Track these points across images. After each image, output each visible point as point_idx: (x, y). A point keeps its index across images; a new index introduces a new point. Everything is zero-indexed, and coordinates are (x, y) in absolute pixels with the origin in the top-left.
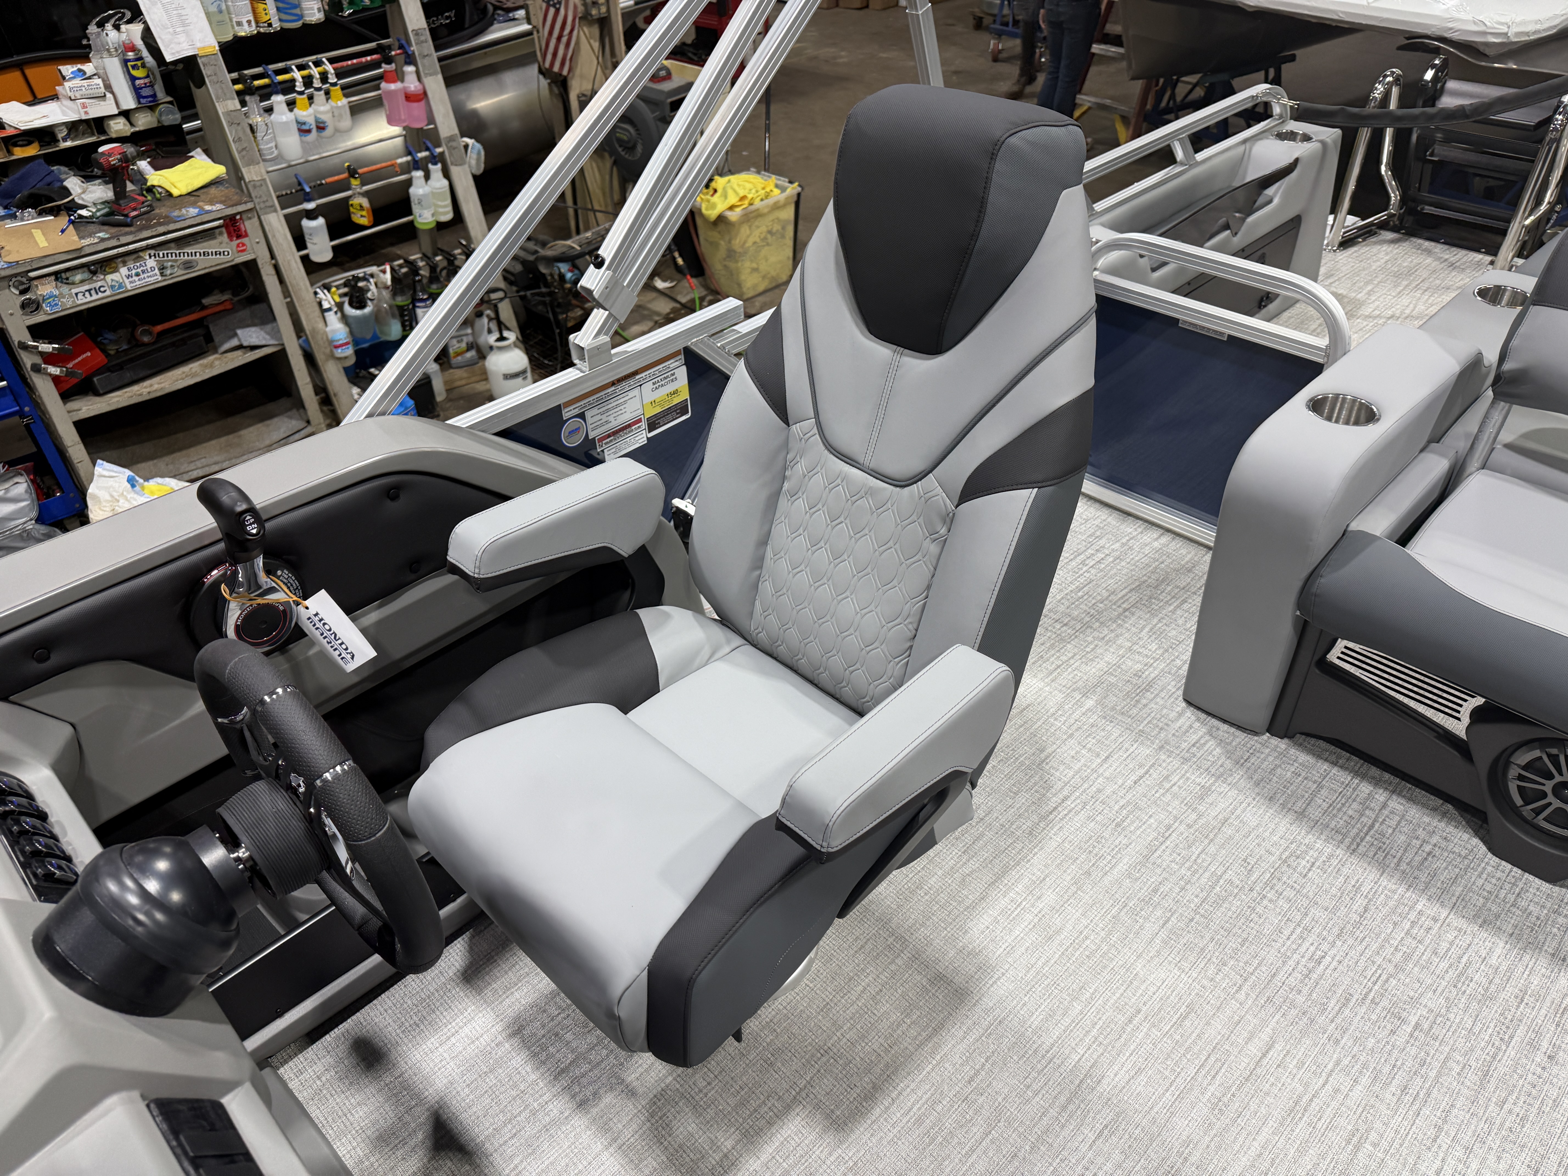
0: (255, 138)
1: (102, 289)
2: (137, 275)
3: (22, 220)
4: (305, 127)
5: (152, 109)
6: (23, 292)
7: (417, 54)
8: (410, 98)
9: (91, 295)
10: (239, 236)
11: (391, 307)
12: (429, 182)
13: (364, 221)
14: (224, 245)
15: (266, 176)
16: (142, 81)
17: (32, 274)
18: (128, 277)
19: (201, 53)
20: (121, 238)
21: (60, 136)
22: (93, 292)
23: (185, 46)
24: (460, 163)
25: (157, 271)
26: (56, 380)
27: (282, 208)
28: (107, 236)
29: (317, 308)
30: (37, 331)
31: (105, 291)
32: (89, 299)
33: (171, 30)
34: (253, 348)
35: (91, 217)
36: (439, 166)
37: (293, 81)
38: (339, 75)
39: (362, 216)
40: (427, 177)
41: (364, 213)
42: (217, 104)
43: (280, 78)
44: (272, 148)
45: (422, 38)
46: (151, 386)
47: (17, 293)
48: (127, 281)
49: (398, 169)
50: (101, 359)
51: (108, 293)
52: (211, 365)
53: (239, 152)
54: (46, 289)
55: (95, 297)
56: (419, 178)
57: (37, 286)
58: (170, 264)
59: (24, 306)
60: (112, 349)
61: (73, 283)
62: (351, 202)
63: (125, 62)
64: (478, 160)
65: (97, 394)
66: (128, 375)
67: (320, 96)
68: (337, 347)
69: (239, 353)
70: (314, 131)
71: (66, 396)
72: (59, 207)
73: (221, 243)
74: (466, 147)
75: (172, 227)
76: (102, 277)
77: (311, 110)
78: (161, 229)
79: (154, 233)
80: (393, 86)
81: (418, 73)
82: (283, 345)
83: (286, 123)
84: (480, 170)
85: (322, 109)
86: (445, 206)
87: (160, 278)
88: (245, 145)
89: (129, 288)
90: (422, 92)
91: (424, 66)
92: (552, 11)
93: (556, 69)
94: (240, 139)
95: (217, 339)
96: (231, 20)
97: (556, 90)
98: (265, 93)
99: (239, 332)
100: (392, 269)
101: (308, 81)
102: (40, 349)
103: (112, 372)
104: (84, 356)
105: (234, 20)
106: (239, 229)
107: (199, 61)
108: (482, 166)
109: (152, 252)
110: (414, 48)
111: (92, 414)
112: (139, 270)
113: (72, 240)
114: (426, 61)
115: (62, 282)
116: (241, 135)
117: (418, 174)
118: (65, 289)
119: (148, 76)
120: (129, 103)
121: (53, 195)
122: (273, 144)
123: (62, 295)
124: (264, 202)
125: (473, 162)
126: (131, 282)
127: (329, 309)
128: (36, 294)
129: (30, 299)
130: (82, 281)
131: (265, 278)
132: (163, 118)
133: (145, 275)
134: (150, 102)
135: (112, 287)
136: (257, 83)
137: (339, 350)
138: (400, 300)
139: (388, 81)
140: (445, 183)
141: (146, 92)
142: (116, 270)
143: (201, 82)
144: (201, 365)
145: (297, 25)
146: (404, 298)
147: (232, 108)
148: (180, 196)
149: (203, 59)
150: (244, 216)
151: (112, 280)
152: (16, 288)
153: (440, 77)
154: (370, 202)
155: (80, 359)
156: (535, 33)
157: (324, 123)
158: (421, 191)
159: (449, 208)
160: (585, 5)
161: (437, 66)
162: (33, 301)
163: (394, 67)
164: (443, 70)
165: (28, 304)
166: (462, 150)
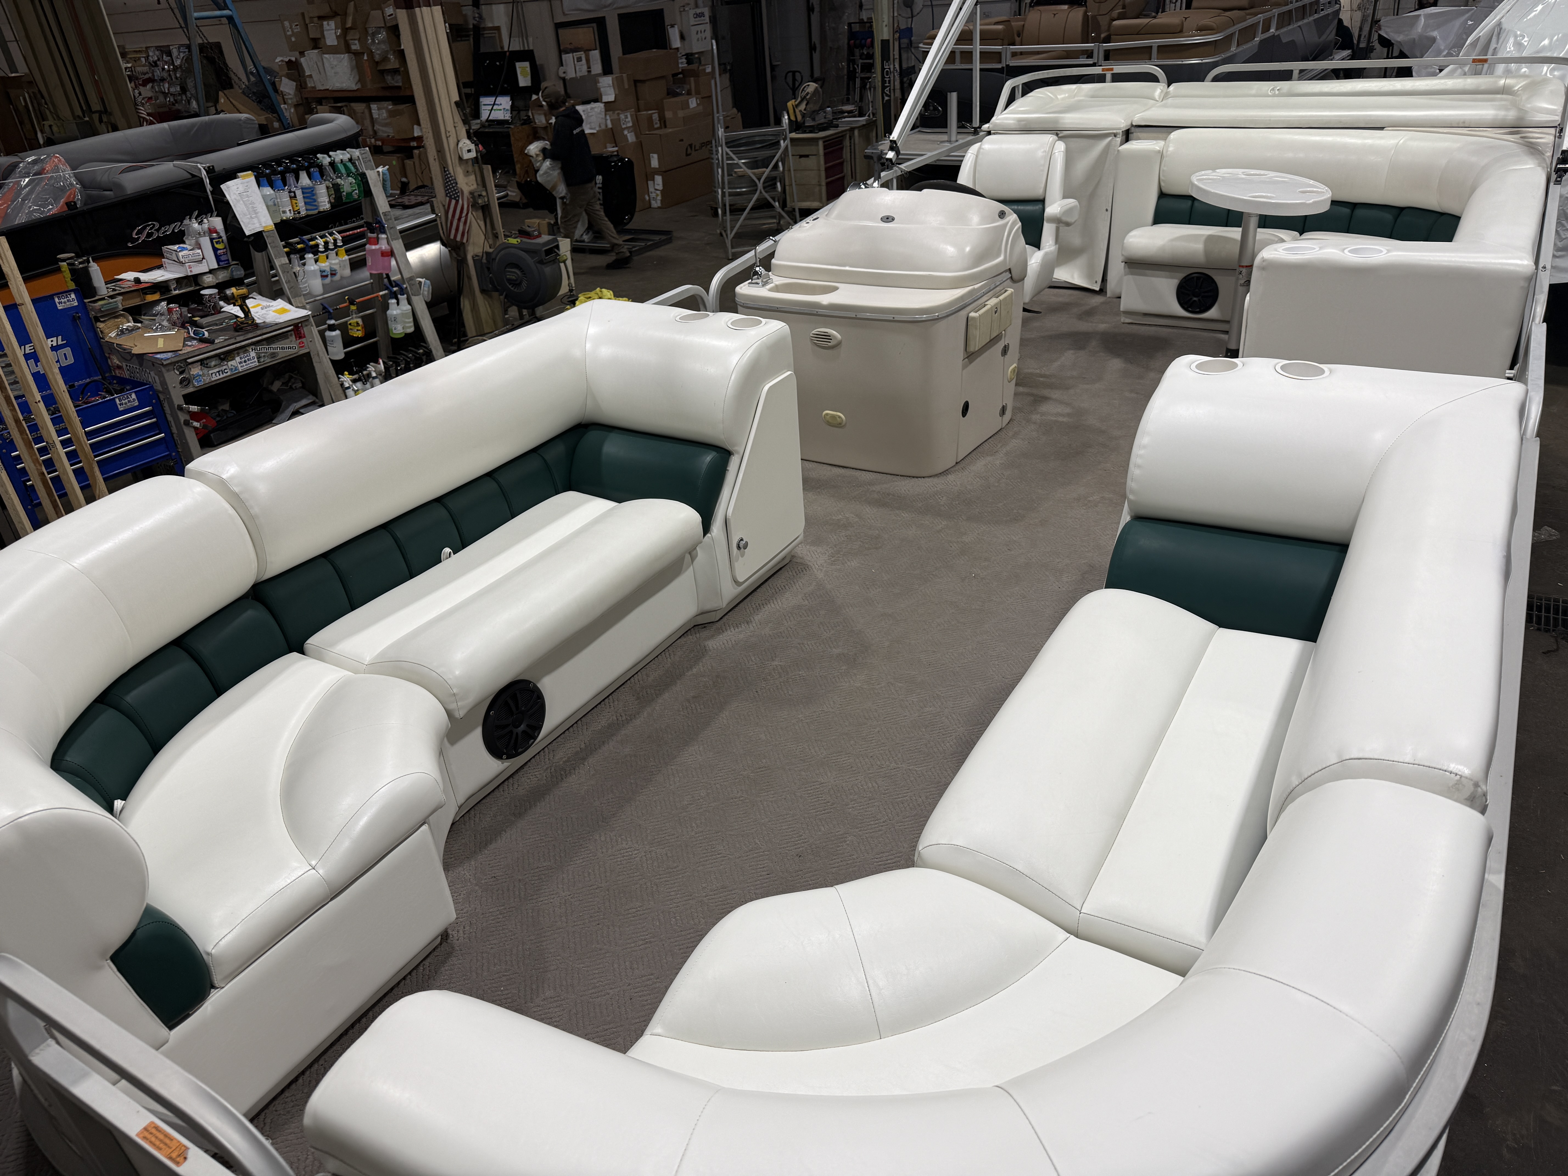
1: (226, 371)
2: (245, 362)
4: (324, 274)
5: (226, 268)
6: (181, 373)
7: (386, 227)
8: (384, 254)
9: (220, 375)
10: (300, 338)
12: (399, 306)
13: (360, 336)
14: (293, 343)
15: (305, 304)
16: (222, 251)
18: (240, 363)
19: (266, 229)
20: (238, 338)
21: (172, 287)
22: (221, 372)
23: (257, 225)
24: (418, 294)
25: (256, 359)
26: (196, 431)
27: (317, 326)
28: (227, 337)
29: (340, 388)
30: (189, 399)
31: (227, 373)
32: (219, 377)
33: (249, 216)
36: (405, 296)
37: (317, 245)
38: (345, 241)
39: (359, 333)
40: (398, 304)
41: (360, 330)
42: (275, 261)
43: (312, 243)
44: (306, 287)
45: (389, 217)
47: (178, 373)
48: (239, 366)
49: (379, 299)
50: (213, 423)
51: (229, 374)
53: (289, 289)
55: (222, 376)
56: (392, 305)
57: (190, 369)
58: (264, 354)
59: (181, 382)
61: (210, 367)
62: (350, 322)
63: (212, 240)
64: (428, 291)
65: (212, 445)
66: (230, 433)
67: (333, 254)
70: (329, 276)
71: (202, 445)
73: (291, 341)
74: (420, 283)
75: (265, 331)
76: (226, 363)
77: (327, 264)
78: (259, 332)
79: (255, 335)
80: (373, 247)
81: (387, 238)
83: (314, 271)
84: (429, 299)
85: (333, 262)
86: (409, 322)
87: (258, 364)
88: (292, 285)
89: (242, 369)
90: (390, 250)
91: (390, 234)
92: (453, 202)
93: (458, 239)
95: (282, 408)
96: (280, 210)
97: (456, 255)
98: (302, 254)
100: (384, 362)
101: (326, 244)
102: (190, 410)
103: (221, 431)
106: (301, 333)
107: (264, 234)
108: (431, 295)
109: (253, 347)
110: (384, 223)
112: (246, 359)
114: (392, 231)
115: (205, 366)
116: (290, 280)
117: (394, 301)
118: (205, 371)
119: (227, 248)
120: (214, 265)
122: (307, 284)
123: (204, 375)
125: (426, 293)
126: (241, 366)
127: (348, 388)
128: (189, 374)
129: (185, 377)
130: (215, 366)
131: (315, 364)
132: (234, 273)
133: (250, 362)
134: (225, 264)
135: (231, 370)
139: (370, 244)
140: (409, 307)
141: (223, 258)
142: (233, 359)
143: (263, 248)
145: (316, 212)
147: (284, 262)
149: (266, 233)
150: (303, 325)
151: (232, 365)
152: (178, 370)
153: (401, 241)
154: (364, 323)
155: (204, 421)
156: (438, 219)
157: (335, 270)
158: (395, 312)
159: (412, 324)
160: (473, 197)
161: (399, 235)
162: (187, 378)
163: (374, 235)
164: (403, 238)
165: (184, 381)
166: (418, 286)
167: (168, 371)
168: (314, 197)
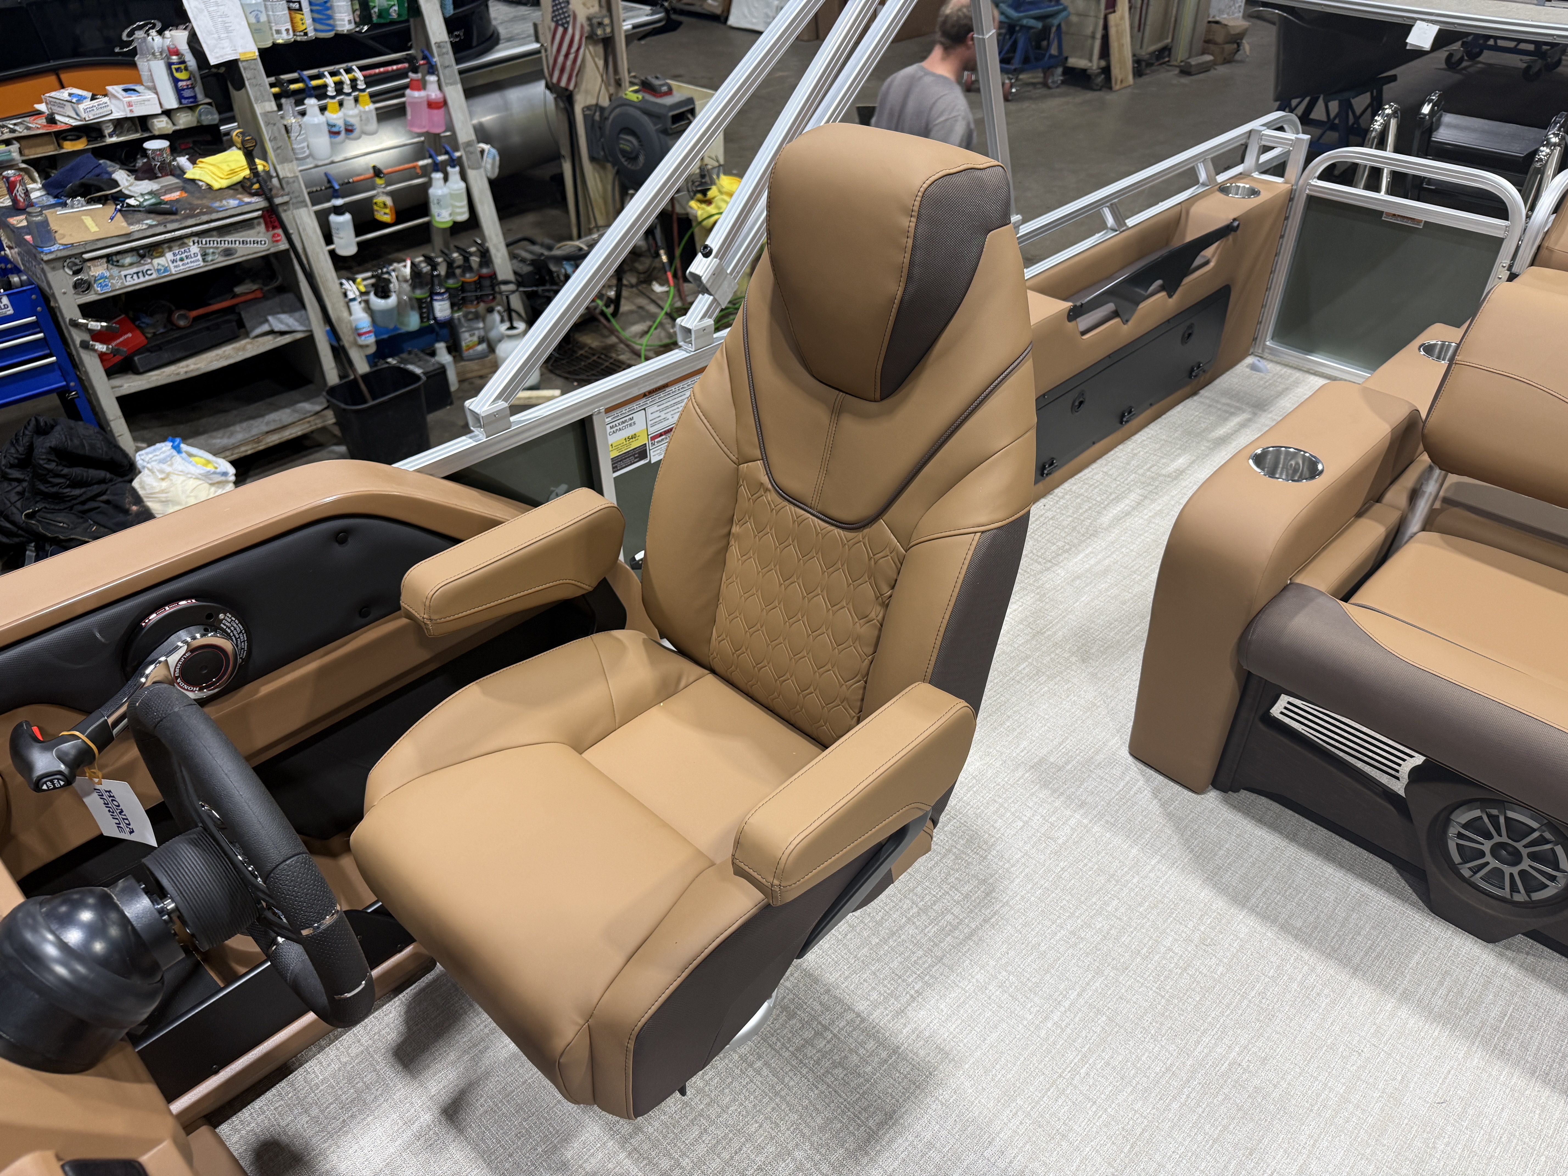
0: (289, 137)
1: (149, 272)
2: (182, 260)
3: (72, 207)
4: (334, 129)
5: (191, 109)
6: (76, 273)
7: (439, 65)
8: (432, 105)
9: (138, 278)
10: (275, 227)
11: (410, 299)
12: (448, 184)
13: (387, 219)
14: (261, 235)
15: (298, 174)
16: (184, 83)
17: (86, 256)
18: (173, 262)
19: (242, 58)
20: (168, 225)
21: (107, 132)
22: (140, 274)
23: (228, 50)
24: (477, 167)
25: (199, 257)
26: (102, 356)
27: (313, 204)
28: (154, 223)
29: (342, 298)
30: (87, 310)
31: (151, 274)
32: (137, 281)
33: (216, 36)
34: (283, 333)
35: (138, 206)
36: (457, 169)
37: (325, 86)
38: (368, 81)
39: (385, 214)
40: (446, 179)
41: (387, 211)
42: (255, 106)
43: (314, 83)
44: (303, 148)
45: (444, 50)
46: (187, 366)
47: (71, 273)
48: (172, 265)
49: (419, 171)
50: (141, 340)
51: (154, 276)
52: (244, 349)
53: (275, 150)
54: (98, 270)
55: (142, 279)
56: (438, 179)
57: (90, 267)
58: (211, 250)
59: (76, 286)
60: (150, 332)
61: (123, 266)
62: (375, 201)
63: (169, 65)
64: (493, 164)
65: (137, 372)
66: (166, 356)
67: (349, 101)
68: (360, 335)
69: (270, 337)
70: (343, 133)
71: (111, 373)
72: (106, 196)
73: (259, 233)
74: (482, 152)
75: (214, 216)
76: (149, 261)
77: (340, 114)
78: (205, 218)
79: (198, 222)
80: (416, 94)
81: (439, 81)
82: (311, 331)
83: (317, 126)
84: (494, 174)
85: (351, 112)
86: (462, 207)
87: (202, 264)
88: (280, 144)
89: (174, 272)
90: (442, 100)
91: (444, 74)
92: (560, 30)
93: (563, 84)
94: (275, 138)
95: (248, 325)
96: (271, 29)
97: (561, 105)
98: (299, 97)
99: (270, 318)
100: (413, 264)
101: (339, 85)
102: (89, 326)
103: (152, 352)
104: (126, 337)
105: (274, 28)
106: (275, 221)
107: (241, 65)
108: (497, 171)
110: (436, 59)
111: (133, 390)
112: (183, 256)
113: (120, 226)
114: (447, 71)
115: (112, 264)
116: (276, 134)
117: (438, 176)
118: (115, 271)
119: (189, 79)
120: (172, 102)
121: (103, 186)
122: (305, 144)
123: (112, 277)
124: (296, 197)
125: (489, 166)
126: (175, 267)
127: (354, 300)
128: (89, 275)
129: (82, 279)
130: (131, 264)
132: (203, 118)
133: (189, 261)
134: (191, 102)
135: (158, 270)
136: (293, 87)
137: (363, 338)
138: (419, 293)
139: (412, 89)
140: (463, 185)
141: (187, 93)
142: (162, 255)
143: (240, 84)
144: (233, 348)
145: (331, 34)
146: (423, 291)
147: (268, 109)
148: (221, 189)
149: (244, 64)
150: (279, 209)
151: (159, 264)
152: (70, 268)
153: (459, 87)
154: (394, 201)
155: (121, 339)
156: (543, 51)
157: (352, 125)
158: (439, 192)
159: (466, 209)
160: (591, 25)
161: (458, 77)
162: (85, 282)
163: (419, 76)
164: (463, 82)
165: (80, 284)
166: (479, 155)
167: (54, 269)
168: (329, 12)
